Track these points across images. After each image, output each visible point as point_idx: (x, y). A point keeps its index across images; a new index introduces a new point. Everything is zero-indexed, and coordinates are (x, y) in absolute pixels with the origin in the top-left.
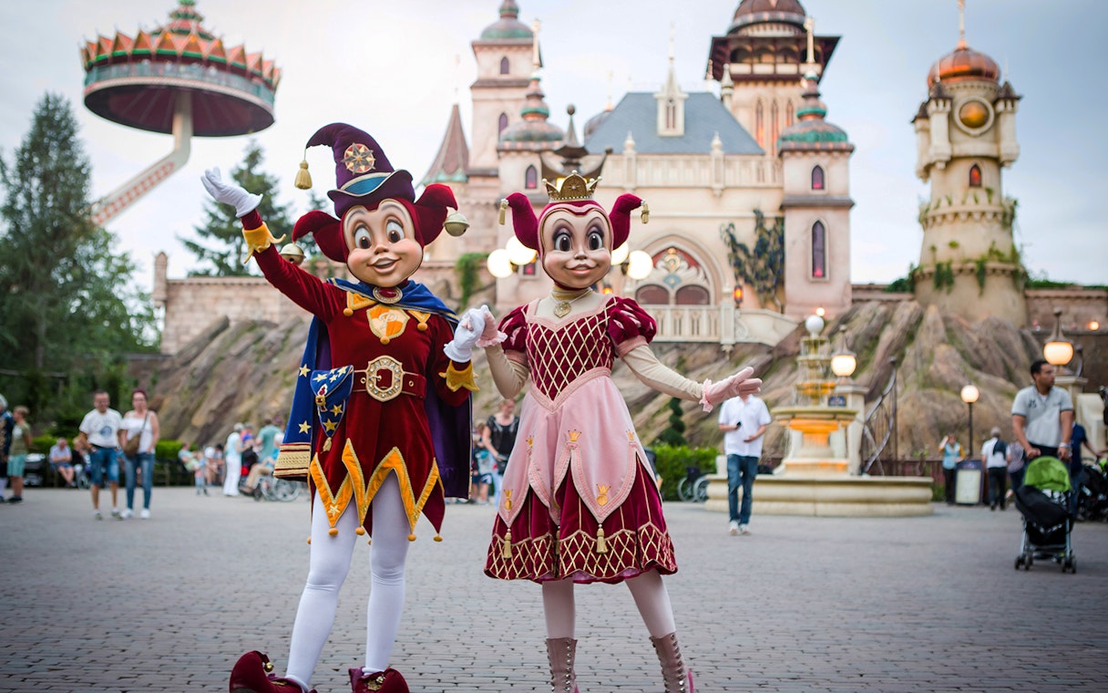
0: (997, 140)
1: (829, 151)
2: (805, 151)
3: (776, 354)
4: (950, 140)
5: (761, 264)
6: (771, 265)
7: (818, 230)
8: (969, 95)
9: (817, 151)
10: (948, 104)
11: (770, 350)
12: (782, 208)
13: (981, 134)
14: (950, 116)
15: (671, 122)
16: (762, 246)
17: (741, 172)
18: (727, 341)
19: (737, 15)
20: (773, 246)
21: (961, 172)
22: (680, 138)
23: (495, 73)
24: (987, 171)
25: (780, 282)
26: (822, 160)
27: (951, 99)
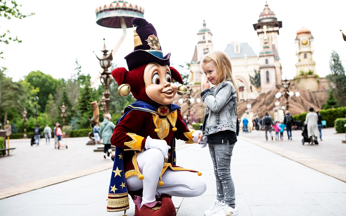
0: (310, 47)
1: (269, 56)
2: (264, 56)
3: (256, 101)
4: (300, 48)
5: (256, 80)
6: (258, 80)
7: (267, 73)
8: (304, 38)
9: (266, 56)
10: (299, 41)
11: (254, 100)
12: (260, 68)
13: (307, 47)
14: (299, 43)
15: (237, 51)
16: (256, 77)
17: (251, 61)
18: (245, 99)
19: (260, 16)
20: (258, 77)
21: (302, 55)
22: (239, 54)
23: (202, 40)
24: (308, 55)
25: (260, 84)
26: (268, 58)
27: (299, 40)
